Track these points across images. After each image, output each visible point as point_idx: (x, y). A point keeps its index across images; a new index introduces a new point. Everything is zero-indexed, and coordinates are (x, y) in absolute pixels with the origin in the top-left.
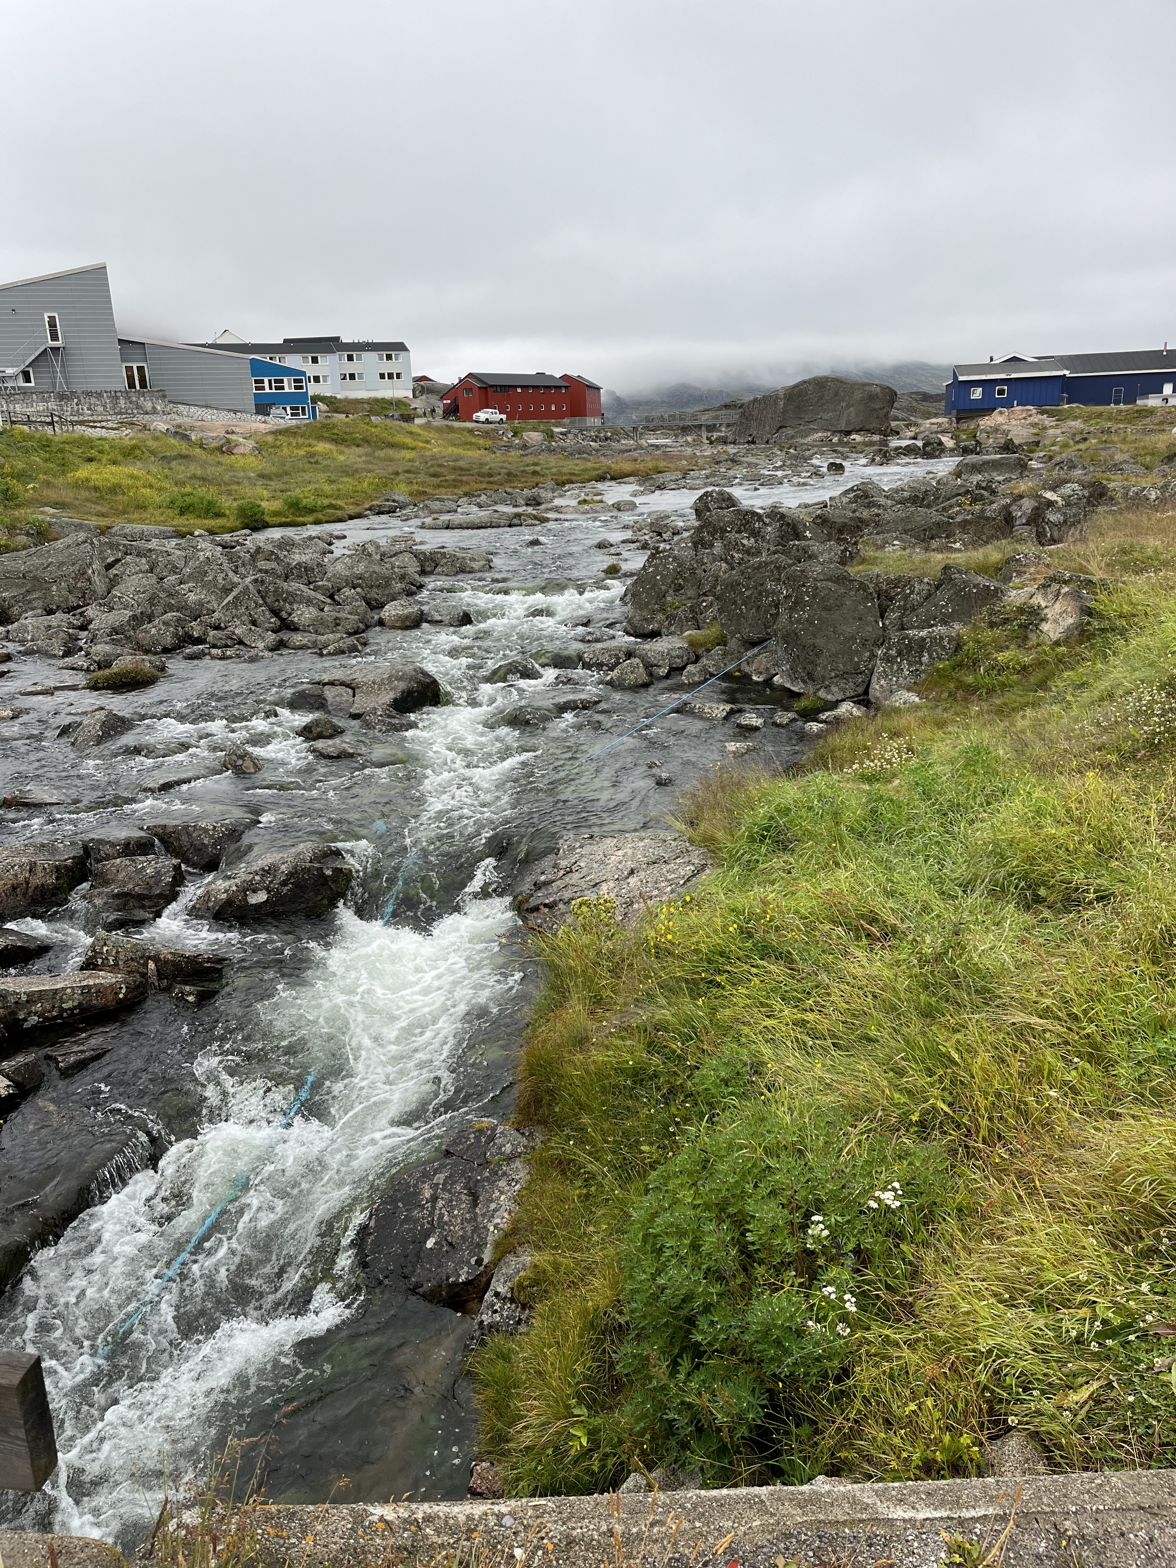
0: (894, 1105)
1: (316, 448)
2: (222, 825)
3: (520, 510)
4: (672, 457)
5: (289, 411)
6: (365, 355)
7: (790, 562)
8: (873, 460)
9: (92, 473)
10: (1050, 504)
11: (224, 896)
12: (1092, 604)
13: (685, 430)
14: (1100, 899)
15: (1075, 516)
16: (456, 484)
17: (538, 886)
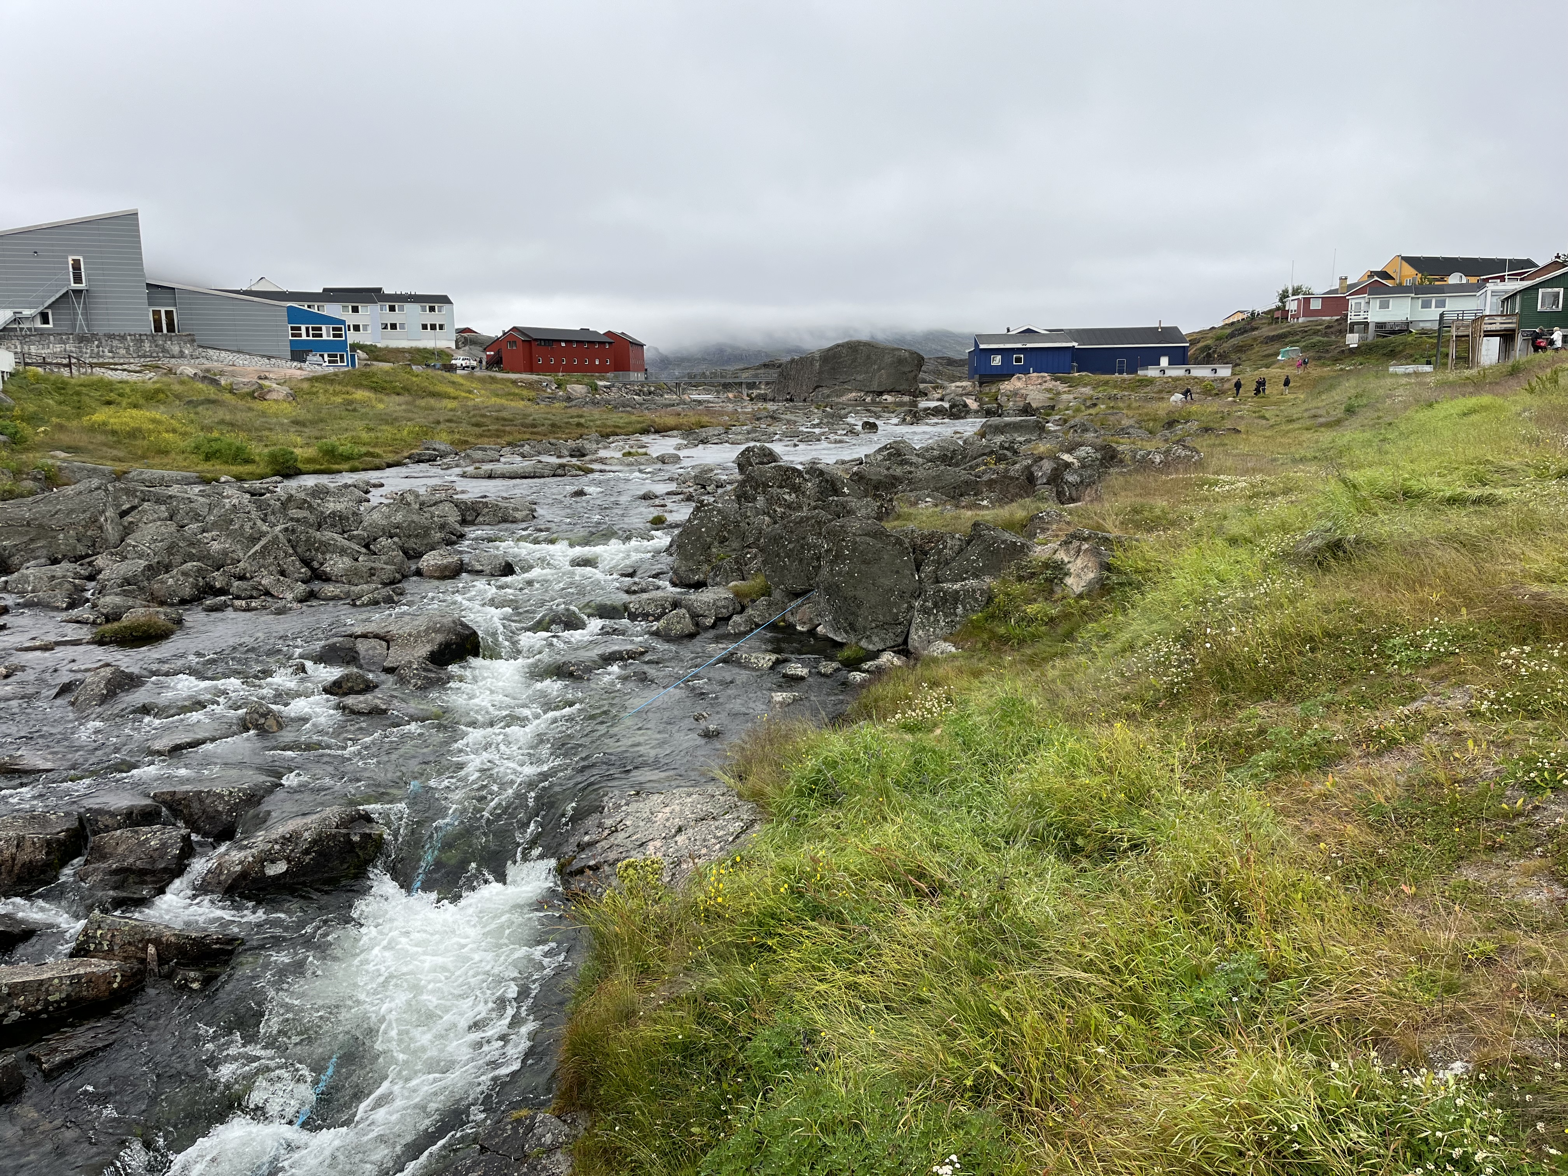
0: (948, 1070)
1: (355, 396)
2: (239, 790)
3: (563, 461)
4: (715, 412)
5: (326, 358)
6: (407, 306)
7: (830, 517)
8: (904, 420)
9: (110, 417)
10: (1068, 465)
11: (238, 868)
12: (1111, 560)
13: (727, 387)
14: (1133, 847)
15: (1090, 477)
16: (498, 434)
17: (581, 847)
